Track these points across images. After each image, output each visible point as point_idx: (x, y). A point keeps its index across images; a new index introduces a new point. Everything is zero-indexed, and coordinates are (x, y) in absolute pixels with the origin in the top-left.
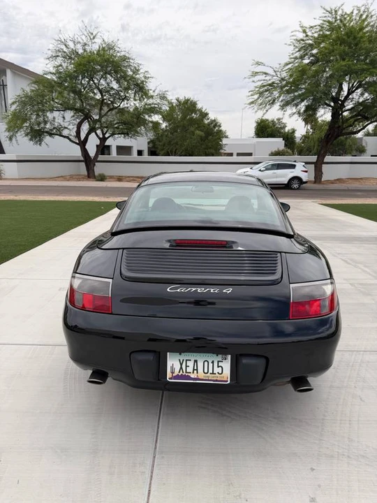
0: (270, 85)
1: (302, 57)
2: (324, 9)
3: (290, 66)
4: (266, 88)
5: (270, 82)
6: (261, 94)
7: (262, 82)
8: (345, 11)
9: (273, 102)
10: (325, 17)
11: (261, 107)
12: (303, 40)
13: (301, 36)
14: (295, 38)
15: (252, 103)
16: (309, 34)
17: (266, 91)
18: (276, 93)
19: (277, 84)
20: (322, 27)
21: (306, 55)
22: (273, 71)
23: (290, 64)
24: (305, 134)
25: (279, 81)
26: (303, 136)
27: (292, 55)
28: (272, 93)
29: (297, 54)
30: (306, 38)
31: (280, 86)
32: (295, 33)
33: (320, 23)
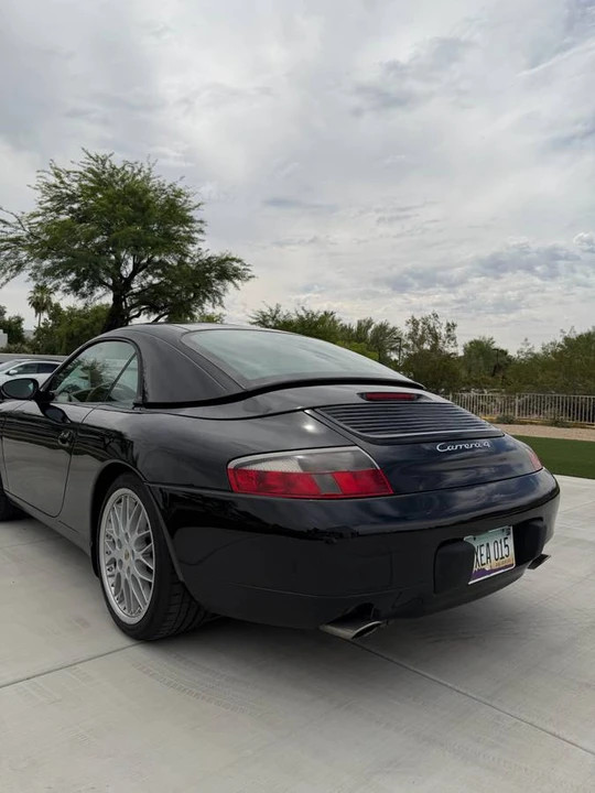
0: (11, 240)
1: (57, 211)
2: (88, 154)
3: (39, 219)
4: (5, 243)
5: (11, 236)
8: (114, 163)
9: (19, 267)
10: (88, 164)
12: (56, 187)
13: (53, 180)
14: (44, 180)
16: (66, 180)
17: (6, 249)
18: (23, 255)
19: (24, 241)
20: (84, 176)
21: (63, 208)
22: (16, 220)
23: (39, 215)
24: (42, 326)
25: (27, 237)
26: (39, 329)
27: (40, 203)
28: (17, 254)
29: (48, 204)
30: (62, 186)
31: (30, 246)
32: (44, 174)
33: (82, 170)
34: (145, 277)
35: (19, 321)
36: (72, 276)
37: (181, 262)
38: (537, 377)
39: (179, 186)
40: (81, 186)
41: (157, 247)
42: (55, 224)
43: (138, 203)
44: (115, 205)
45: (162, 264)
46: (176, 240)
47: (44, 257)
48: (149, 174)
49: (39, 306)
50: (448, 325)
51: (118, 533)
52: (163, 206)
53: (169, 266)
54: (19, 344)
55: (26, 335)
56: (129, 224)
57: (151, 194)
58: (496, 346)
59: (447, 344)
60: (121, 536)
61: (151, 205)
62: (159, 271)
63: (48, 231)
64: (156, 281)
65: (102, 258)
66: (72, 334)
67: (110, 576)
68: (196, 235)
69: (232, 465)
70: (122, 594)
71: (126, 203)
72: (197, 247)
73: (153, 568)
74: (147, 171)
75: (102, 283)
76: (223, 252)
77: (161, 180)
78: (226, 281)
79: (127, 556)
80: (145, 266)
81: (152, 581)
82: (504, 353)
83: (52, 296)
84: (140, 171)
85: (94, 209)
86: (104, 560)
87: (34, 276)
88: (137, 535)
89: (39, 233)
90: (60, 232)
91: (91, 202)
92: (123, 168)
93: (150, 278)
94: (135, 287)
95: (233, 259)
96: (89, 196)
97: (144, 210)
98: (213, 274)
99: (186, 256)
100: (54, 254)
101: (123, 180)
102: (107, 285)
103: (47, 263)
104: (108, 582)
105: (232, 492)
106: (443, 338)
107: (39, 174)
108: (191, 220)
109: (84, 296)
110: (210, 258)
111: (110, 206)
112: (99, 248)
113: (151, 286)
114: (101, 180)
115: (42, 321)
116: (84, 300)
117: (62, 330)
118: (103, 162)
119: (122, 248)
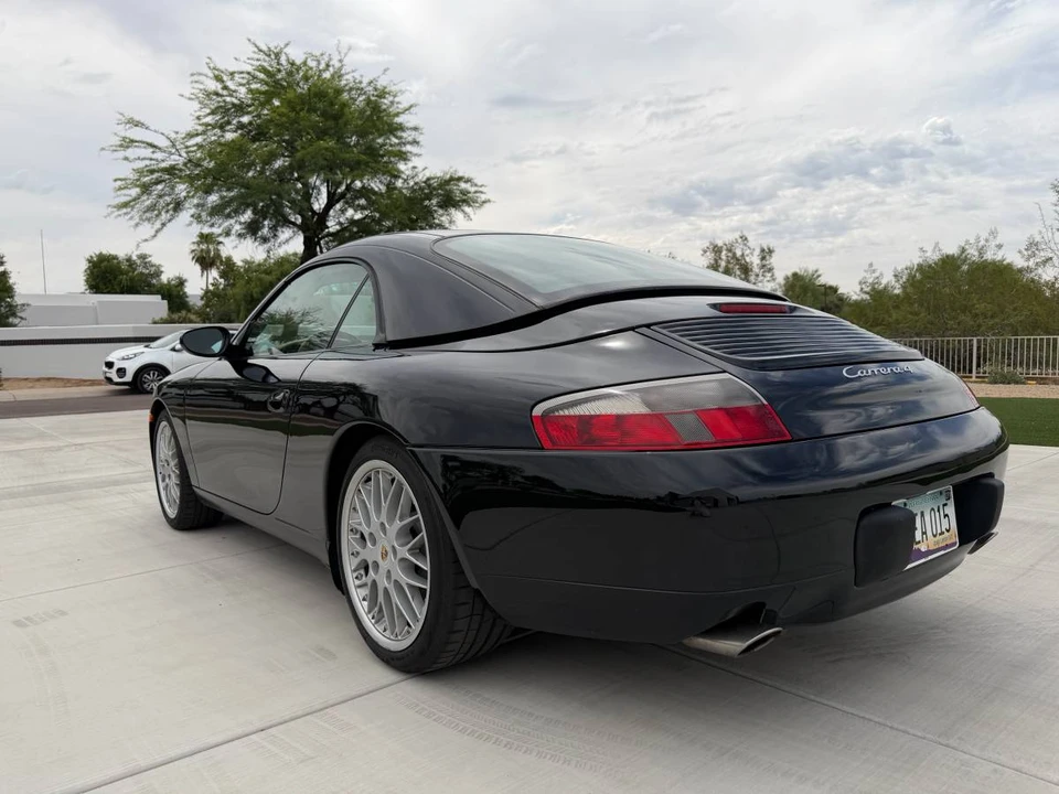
0: (164, 170)
1: (222, 127)
2: (256, 46)
3: (199, 139)
4: (156, 175)
5: (163, 165)
6: (146, 189)
7: (148, 162)
8: (292, 57)
9: (178, 206)
10: (258, 60)
11: (148, 215)
12: (217, 94)
13: (213, 86)
14: (202, 87)
15: (125, 205)
16: (230, 84)
17: (158, 182)
18: (182, 189)
19: (181, 170)
20: (254, 77)
21: (229, 123)
22: (168, 143)
23: (197, 135)
24: (211, 288)
25: (185, 164)
26: (207, 291)
27: (198, 118)
28: (173, 188)
29: (209, 119)
30: (225, 93)
31: (189, 176)
32: (202, 78)
33: (250, 69)
34: (343, 211)
35: (181, 283)
36: (248, 216)
37: (390, 188)
38: (890, 316)
39: (381, 83)
40: (250, 91)
41: (357, 168)
42: (220, 144)
43: (329, 109)
44: (298, 113)
45: (365, 192)
46: (383, 156)
47: (208, 192)
48: (340, 69)
49: (205, 261)
50: (763, 250)
51: (368, 523)
52: (362, 112)
53: (375, 193)
54: (184, 312)
55: (191, 301)
56: (319, 139)
57: (345, 96)
58: (823, 280)
59: (761, 278)
60: (375, 528)
61: (346, 110)
62: (362, 202)
63: (211, 156)
64: (358, 216)
65: (286, 187)
66: (252, 296)
67: (360, 586)
68: (408, 148)
69: (538, 411)
70: (381, 610)
71: (312, 110)
72: (410, 165)
73: (426, 567)
74: (337, 65)
75: (287, 222)
76: (446, 168)
77: (357, 75)
78: (453, 211)
79: (385, 555)
80: (343, 196)
81: (428, 587)
82: (834, 290)
83: (221, 247)
84: (328, 66)
85: (271, 121)
86: (349, 565)
87: (198, 218)
88: (398, 524)
89: (200, 159)
90: (228, 154)
91: (266, 112)
92: (305, 63)
93: (350, 212)
94: (332, 225)
95: (460, 179)
96: (263, 105)
97: (336, 117)
98: (434, 202)
99: (397, 177)
100: (222, 186)
101: (306, 78)
102: (294, 224)
103: (213, 198)
104: (358, 595)
105: (543, 449)
106: (756, 270)
107: (196, 78)
108: (401, 128)
109: (265, 240)
110: (428, 179)
111: (293, 115)
112: (280, 173)
113: (353, 222)
114: (277, 82)
115: (211, 281)
116: (266, 246)
117: (239, 291)
118: (277, 55)
119: (313, 172)
